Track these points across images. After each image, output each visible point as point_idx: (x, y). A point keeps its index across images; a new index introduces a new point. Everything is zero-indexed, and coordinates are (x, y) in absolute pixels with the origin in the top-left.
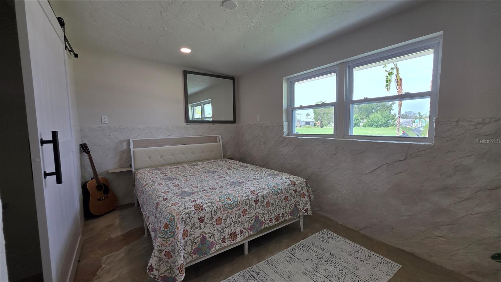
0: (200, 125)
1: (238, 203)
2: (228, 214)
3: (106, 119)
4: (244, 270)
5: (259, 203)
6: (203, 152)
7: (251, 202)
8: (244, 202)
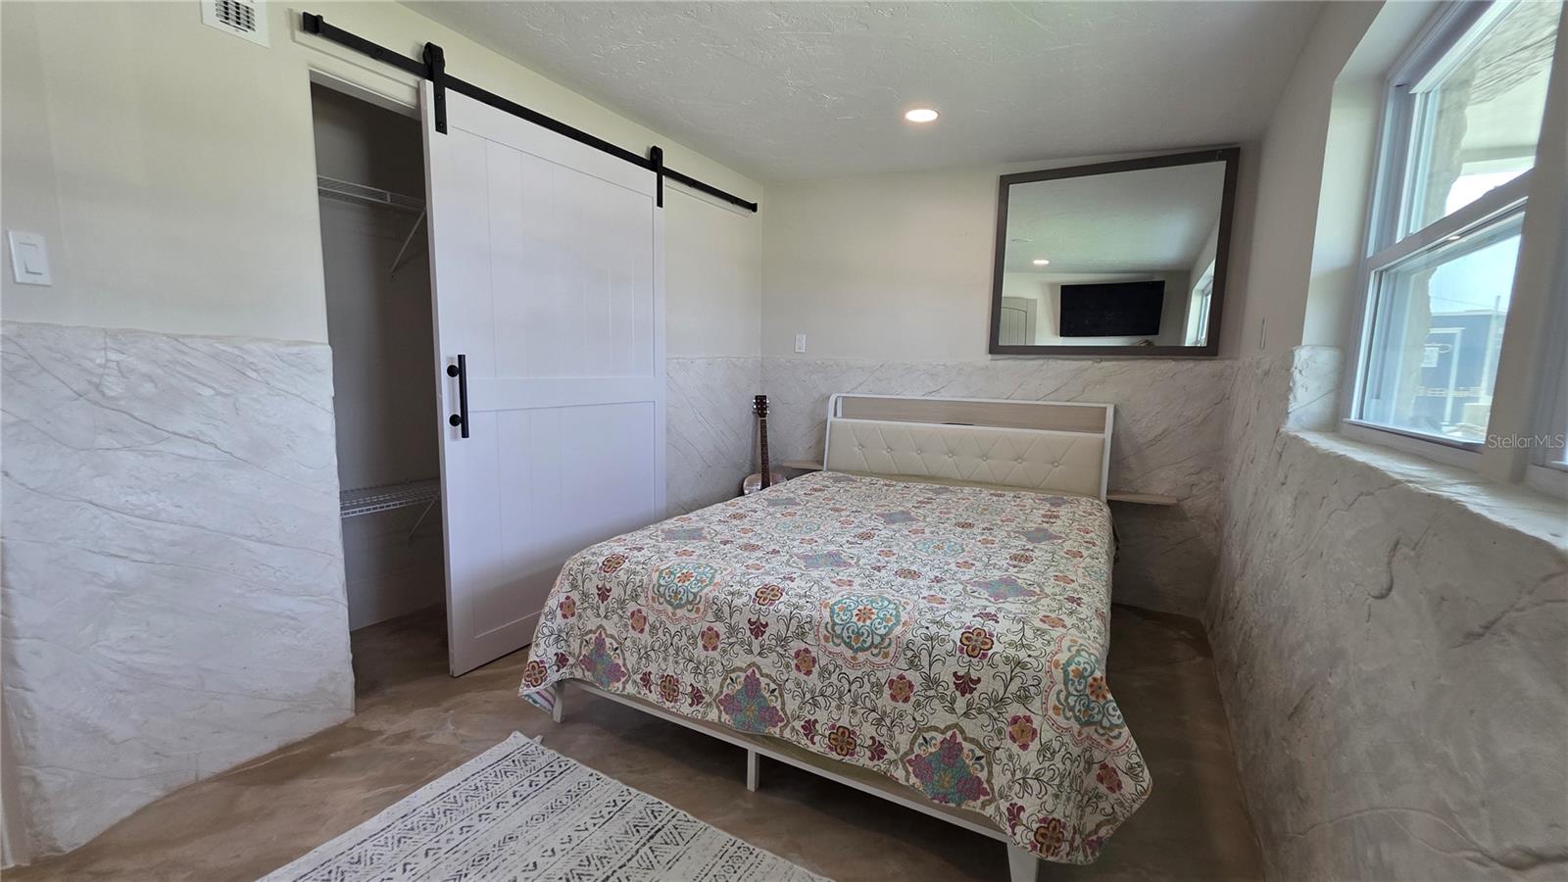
0: (1042, 362)
1: (695, 597)
2: (664, 618)
3: (801, 343)
4: (672, 805)
5: (765, 636)
6: (1019, 458)
7: (736, 616)
8: (715, 607)
